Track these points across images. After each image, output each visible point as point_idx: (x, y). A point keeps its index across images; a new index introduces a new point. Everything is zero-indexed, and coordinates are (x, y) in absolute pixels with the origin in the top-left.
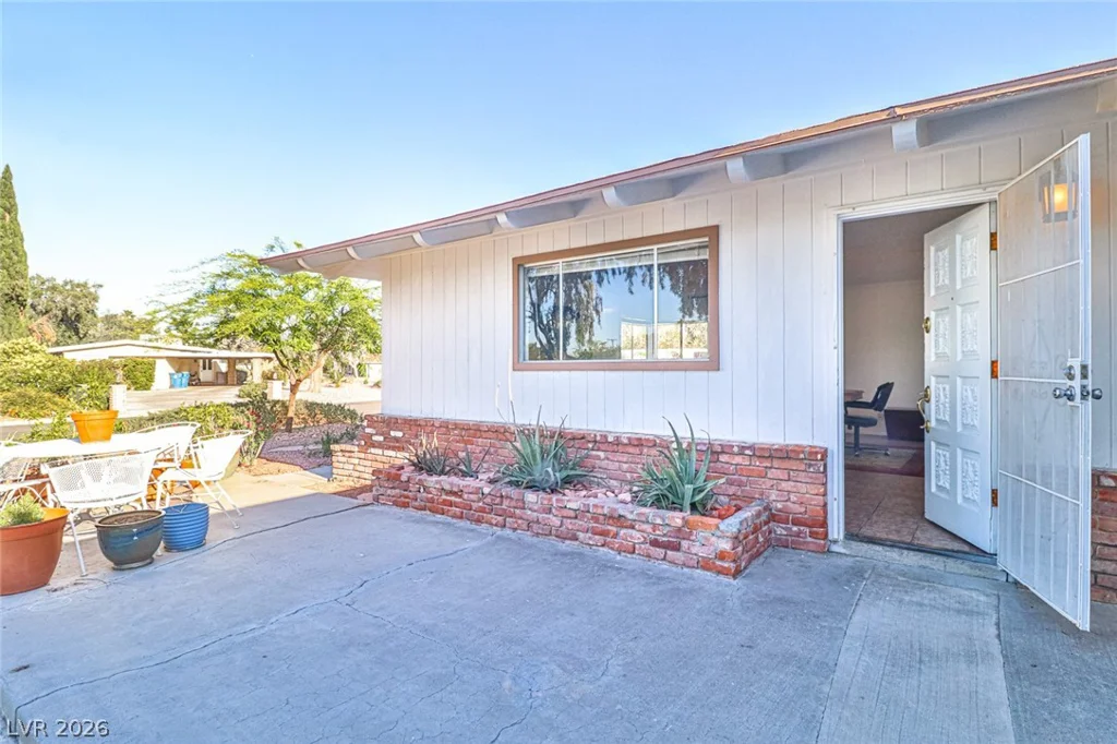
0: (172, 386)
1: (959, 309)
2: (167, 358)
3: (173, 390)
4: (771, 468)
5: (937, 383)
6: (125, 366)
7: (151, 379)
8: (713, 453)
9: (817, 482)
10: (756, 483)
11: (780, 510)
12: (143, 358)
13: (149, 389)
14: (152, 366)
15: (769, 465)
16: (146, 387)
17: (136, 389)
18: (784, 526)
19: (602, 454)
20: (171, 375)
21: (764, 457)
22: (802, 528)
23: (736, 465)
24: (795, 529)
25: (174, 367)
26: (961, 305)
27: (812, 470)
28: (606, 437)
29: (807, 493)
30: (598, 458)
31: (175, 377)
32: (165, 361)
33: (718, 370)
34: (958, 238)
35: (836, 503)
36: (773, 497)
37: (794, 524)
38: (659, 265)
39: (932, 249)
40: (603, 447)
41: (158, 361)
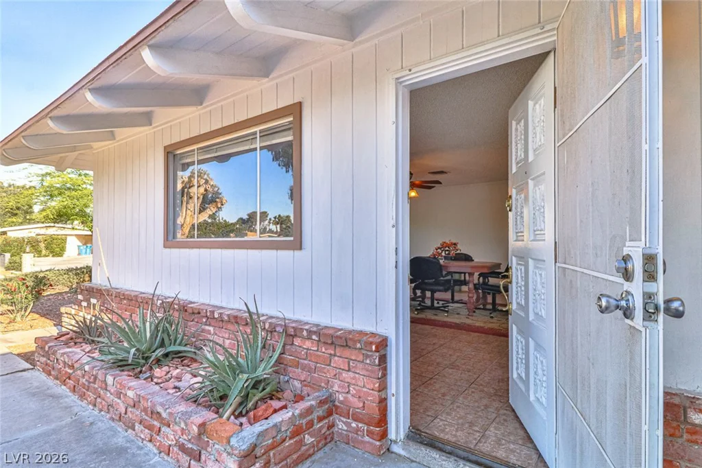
0: (79, 254)
1: (531, 183)
2: (76, 235)
3: (80, 257)
4: (335, 355)
5: (518, 264)
6: (46, 240)
7: (63, 249)
8: (288, 335)
9: (373, 375)
10: (321, 370)
11: (341, 402)
12: (58, 235)
13: (62, 256)
14: (64, 241)
15: (332, 352)
16: (60, 255)
17: (53, 256)
18: (345, 420)
19: (211, 329)
20: (79, 246)
21: (327, 343)
22: (360, 425)
23: (308, 349)
24: (354, 425)
25: (81, 242)
26: (533, 179)
27: (368, 361)
28: (213, 312)
29: (364, 386)
30: (209, 332)
31: (82, 248)
32: (74, 238)
33: (301, 249)
34: (531, 103)
35: (393, 399)
36: (336, 388)
37: (355, 420)
38: (260, 147)
39: (514, 123)
40: (213, 322)
41: (68, 237)
